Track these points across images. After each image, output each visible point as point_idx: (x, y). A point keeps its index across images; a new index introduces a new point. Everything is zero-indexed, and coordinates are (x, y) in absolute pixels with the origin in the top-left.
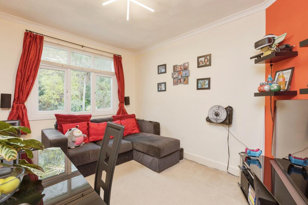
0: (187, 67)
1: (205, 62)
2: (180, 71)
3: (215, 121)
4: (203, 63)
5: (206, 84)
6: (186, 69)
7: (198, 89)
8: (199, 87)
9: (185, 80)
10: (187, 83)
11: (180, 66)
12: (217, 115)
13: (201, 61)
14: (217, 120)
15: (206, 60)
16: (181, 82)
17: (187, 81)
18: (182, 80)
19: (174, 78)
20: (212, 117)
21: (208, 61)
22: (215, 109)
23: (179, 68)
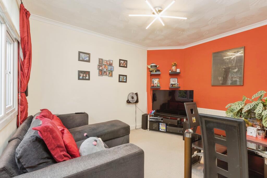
0: (112, 64)
1: (124, 64)
2: (106, 65)
3: (132, 102)
4: (122, 64)
5: (124, 79)
6: (111, 65)
7: (119, 81)
8: (120, 81)
9: (111, 74)
10: (112, 76)
11: (107, 61)
12: (133, 98)
13: (122, 63)
14: (133, 101)
15: (125, 63)
16: (106, 74)
17: (112, 74)
18: (108, 73)
19: (99, 70)
20: (130, 99)
21: (125, 64)
22: (131, 95)
23: (105, 62)
